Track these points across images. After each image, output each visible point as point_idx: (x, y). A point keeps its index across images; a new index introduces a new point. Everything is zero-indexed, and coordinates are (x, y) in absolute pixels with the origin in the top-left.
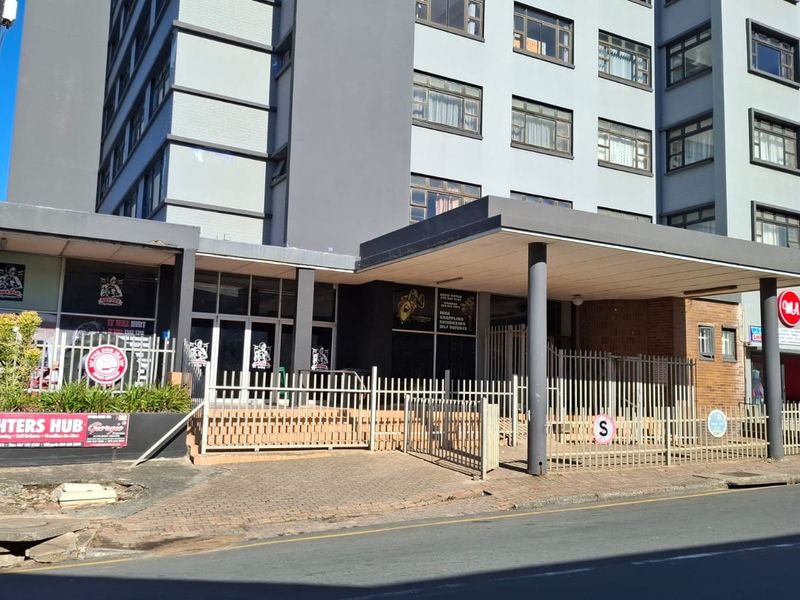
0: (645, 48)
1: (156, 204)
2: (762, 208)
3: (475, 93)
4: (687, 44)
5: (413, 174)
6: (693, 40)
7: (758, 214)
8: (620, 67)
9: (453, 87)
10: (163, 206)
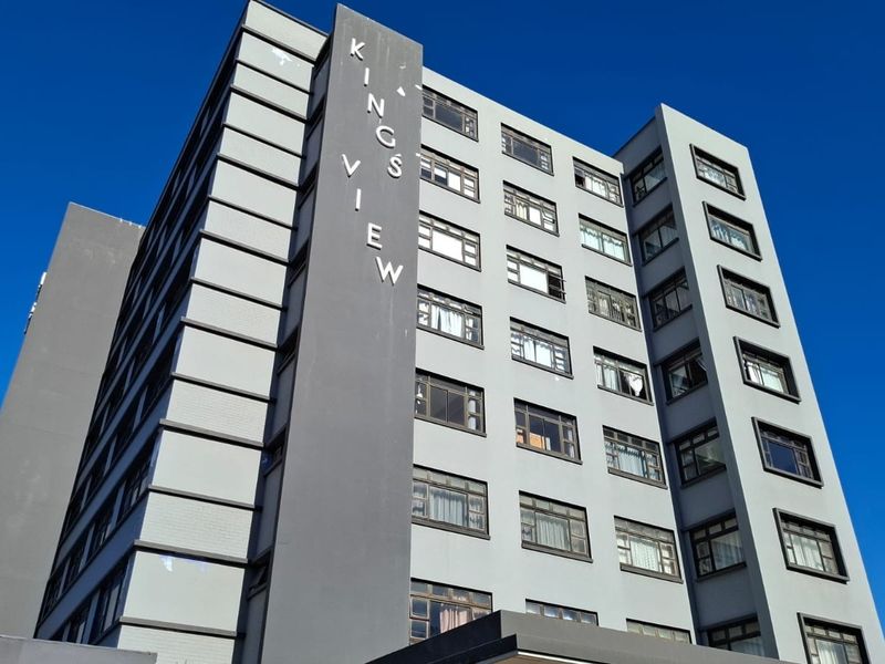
0: (652, 444)
1: (108, 623)
2: (811, 622)
3: (478, 488)
4: (696, 441)
5: (413, 580)
6: (702, 438)
7: (808, 629)
8: (630, 463)
9: (455, 483)
10: (117, 625)
